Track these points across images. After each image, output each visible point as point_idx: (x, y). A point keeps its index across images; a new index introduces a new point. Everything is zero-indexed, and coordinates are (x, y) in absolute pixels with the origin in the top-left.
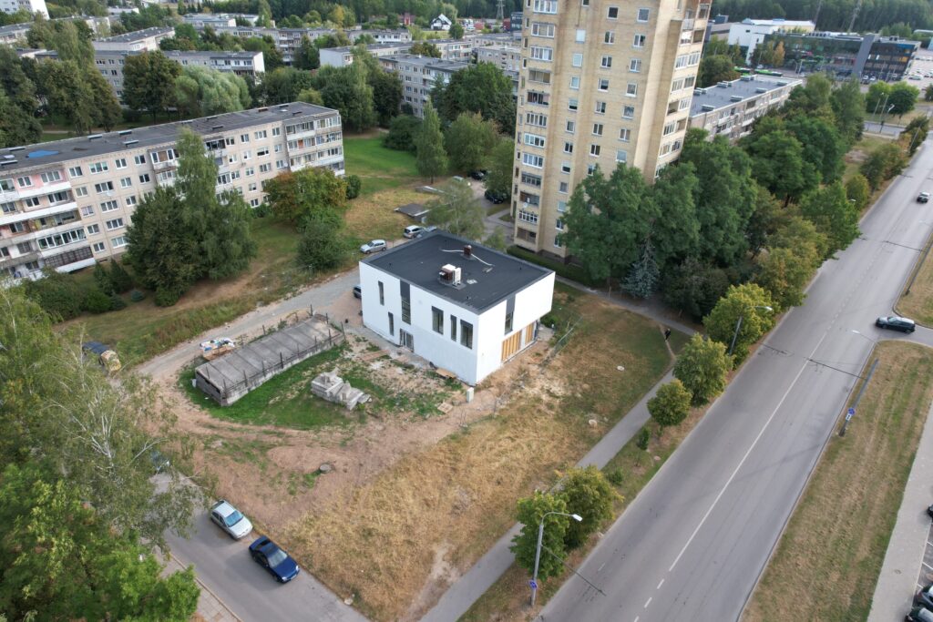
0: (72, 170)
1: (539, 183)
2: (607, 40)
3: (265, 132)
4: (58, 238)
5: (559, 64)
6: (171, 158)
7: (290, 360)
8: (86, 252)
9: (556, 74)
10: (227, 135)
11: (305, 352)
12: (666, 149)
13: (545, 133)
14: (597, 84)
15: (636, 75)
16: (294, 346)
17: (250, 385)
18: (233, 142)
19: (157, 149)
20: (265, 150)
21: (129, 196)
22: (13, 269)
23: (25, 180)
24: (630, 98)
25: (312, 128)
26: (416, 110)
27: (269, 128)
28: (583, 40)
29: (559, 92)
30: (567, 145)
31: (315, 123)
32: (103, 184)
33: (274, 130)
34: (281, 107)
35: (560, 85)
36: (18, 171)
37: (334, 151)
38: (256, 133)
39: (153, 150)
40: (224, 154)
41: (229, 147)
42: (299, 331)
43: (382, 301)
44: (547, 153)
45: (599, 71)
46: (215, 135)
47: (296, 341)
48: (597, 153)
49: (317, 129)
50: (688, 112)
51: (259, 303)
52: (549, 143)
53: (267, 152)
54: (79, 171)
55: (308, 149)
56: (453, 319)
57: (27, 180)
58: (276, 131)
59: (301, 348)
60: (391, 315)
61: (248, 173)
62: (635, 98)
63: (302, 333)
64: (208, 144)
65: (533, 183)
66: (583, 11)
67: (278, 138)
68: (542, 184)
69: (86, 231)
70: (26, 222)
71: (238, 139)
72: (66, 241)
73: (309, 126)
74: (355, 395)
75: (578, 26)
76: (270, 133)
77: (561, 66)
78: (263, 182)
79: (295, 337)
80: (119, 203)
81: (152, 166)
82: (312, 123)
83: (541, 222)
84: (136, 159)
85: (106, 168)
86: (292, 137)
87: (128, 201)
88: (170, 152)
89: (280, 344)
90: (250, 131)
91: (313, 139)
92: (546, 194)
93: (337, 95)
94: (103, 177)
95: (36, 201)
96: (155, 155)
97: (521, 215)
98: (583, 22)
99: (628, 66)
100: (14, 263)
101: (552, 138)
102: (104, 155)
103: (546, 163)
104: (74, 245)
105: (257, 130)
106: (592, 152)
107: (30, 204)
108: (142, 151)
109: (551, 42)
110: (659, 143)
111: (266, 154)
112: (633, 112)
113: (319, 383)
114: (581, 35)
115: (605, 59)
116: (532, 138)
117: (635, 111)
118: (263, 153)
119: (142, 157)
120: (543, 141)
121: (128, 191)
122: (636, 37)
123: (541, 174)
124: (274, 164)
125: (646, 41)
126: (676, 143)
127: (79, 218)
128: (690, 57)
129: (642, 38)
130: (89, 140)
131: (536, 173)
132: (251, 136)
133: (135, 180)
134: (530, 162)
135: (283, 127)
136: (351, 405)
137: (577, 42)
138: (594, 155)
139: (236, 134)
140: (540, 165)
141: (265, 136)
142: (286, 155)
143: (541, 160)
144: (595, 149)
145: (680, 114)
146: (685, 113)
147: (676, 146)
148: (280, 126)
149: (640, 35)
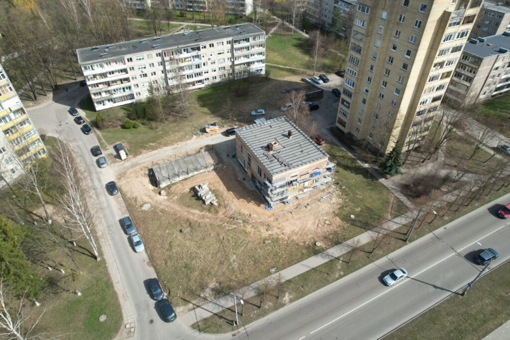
0: (128, 59)
1: (351, 96)
2: (400, 20)
4: (120, 89)
5: (370, 30)
7: (192, 172)
8: (132, 96)
9: (367, 37)
10: (202, 44)
11: (200, 169)
12: (431, 89)
13: (357, 69)
14: (391, 46)
15: (412, 45)
17: (171, 180)
18: (205, 47)
19: (167, 50)
20: (222, 52)
21: (153, 72)
22: (103, 101)
23: (108, 63)
24: (407, 58)
25: (248, 41)
27: (225, 40)
28: (385, 18)
29: (368, 47)
30: (369, 79)
33: (227, 42)
34: (237, 27)
35: (369, 42)
36: (106, 59)
37: (261, 54)
38: (218, 43)
39: (165, 51)
40: (199, 54)
41: (202, 51)
43: (242, 152)
44: (358, 81)
45: (393, 39)
46: (196, 44)
48: (385, 86)
49: (251, 42)
52: (358, 75)
53: (223, 53)
54: (131, 59)
55: (245, 52)
57: (110, 63)
58: (229, 42)
61: (212, 63)
62: (410, 59)
64: (192, 49)
65: (348, 96)
67: (229, 46)
68: (353, 97)
69: (133, 87)
70: (108, 82)
71: (208, 46)
72: (124, 91)
73: (247, 40)
74: (211, 198)
75: (384, 9)
76: (225, 43)
77: (371, 32)
78: (219, 68)
80: (148, 75)
81: (163, 58)
82: (249, 39)
83: (350, 117)
84: (157, 55)
85: (143, 59)
86: (236, 46)
87: (151, 74)
88: (172, 52)
90: (214, 42)
91: (248, 47)
92: (354, 103)
94: (141, 63)
95: (113, 73)
96: (165, 53)
97: (340, 111)
98: (386, 7)
99: (408, 39)
100: (103, 99)
101: (361, 73)
102: (143, 52)
103: (356, 85)
104: (127, 92)
106: (383, 85)
107: (110, 74)
108: (160, 51)
109: (366, 16)
110: (424, 86)
111: (222, 54)
112: (407, 67)
113: (197, 188)
114: (384, 15)
115: (397, 31)
116: (351, 70)
117: (409, 67)
118: (221, 54)
119: (159, 54)
120: (355, 73)
121: (152, 70)
122: (417, 21)
123: (353, 91)
124: (226, 59)
125: (422, 25)
126: (440, 86)
127: (129, 81)
128: (459, 34)
129: (420, 22)
130: (141, 42)
131: (350, 90)
132: (215, 44)
133: (156, 64)
134: (348, 84)
135: (232, 40)
136: (208, 203)
137: (382, 19)
138: (383, 87)
139: (207, 44)
140: (353, 86)
141: (223, 44)
142: (233, 55)
143: (354, 84)
144: (385, 84)
145: (446, 69)
146: (452, 68)
147: (440, 88)
148: (231, 40)
149: (419, 20)
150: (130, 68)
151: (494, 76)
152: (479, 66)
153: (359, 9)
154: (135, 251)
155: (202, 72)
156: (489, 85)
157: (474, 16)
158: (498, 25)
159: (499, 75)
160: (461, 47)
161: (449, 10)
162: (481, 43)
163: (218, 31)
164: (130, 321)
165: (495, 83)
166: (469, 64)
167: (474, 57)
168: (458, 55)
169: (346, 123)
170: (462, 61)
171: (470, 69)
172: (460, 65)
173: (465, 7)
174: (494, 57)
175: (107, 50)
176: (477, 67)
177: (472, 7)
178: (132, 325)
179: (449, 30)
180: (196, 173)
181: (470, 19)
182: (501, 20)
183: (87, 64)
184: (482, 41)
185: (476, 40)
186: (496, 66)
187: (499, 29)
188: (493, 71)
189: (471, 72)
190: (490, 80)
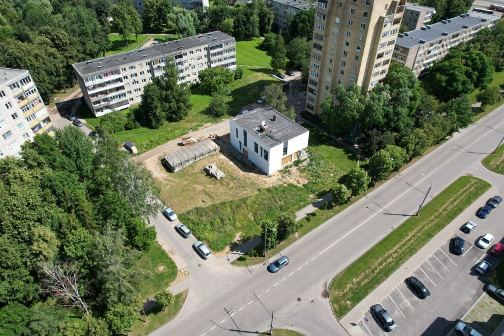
0: (122, 69)
1: (316, 85)
2: (349, 24)
3: (200, 50)
4: (116, 96)
6: (160, 63)
7: (199, 157)
8: (126, 102)
9: (325, 37)
10: (183, 51)
11: (205, 154)
12: (377, 74)
13: (320, 62)
14: (344, 43)
15: (360, 42)
16: (201, 150)
17: (183, 165)
18: (186, 54)
19: (154, 59)
20: (200, 57)
21: (143, 79)
22: (101, 109)
23: (106, 75)
24: (358, 52)
25: (222, 47)
26: (280, 26)
27: (202, 47)
28: (338, 23)
29: (327, 45)
30: (330, 70)
31: (223, 45)
32: (134, 74)
33: (204, 49)
34: (209, 35)
35: (327, 41)
36: (104, 71)
37: (232, 57)
40: (182, 60)
41: (184, 58)
42: (204, 145)
43: (237, 137)
44: (321, 72)
45: (345, 37)
46: (179, 52)
47: (202, 149)
48: (343, 74)
49: (225, 47)
50: (391, 56)
51: (191, 130)
52: (321, 68)
54: (125, 69)
55: (219, 57)
56: (261, 148)
58: (206, 49)
59: (204, 152)
60: (240, 142)
61: (192, 68)
62: (360, 52)
63: (205, 145)
64: (175, 56)
65: (314, 84)
66: (339, 9)
67: (206, 52)
68: (318, 86)
69: (127, 93)
70: (106, 91)
71: (188, 53)
72: (120, 98)
73: (220, 46)
74: (220, 174)
75: (337, 16)
76: (202, 50)
77: (328, 33)
78: (199, 72)
79: (203, 147)
80: (139, 82)
81: (152, 66)
83: (317, 102)
84: (146, 63)
85: (135, 68)
86: (212, 52)
87: (143, 81)
88: (159, 60)
89: (196, 149)
90: (194, 49)
91: (222, 52)
92: (319, 89)
93: (240, 21)
94: (133, 71)
95: (110, 82)
96: (153, 62)
97: (308, 98)
98: (338, 14)
99: (357, 37)
100: (101, 107)
101: (323, 65)
102: (134, 62)
103: (320, 76)
104: (123, 99)
105: (197, 49)
107: (108, 84)
108: (149, 60)
109: (324, 22)
110: (372, 72)
111: (201, 59)
112: (358, 58)
113: (208, 168)
114: (338, 20)
115: (348, 32)
116: (314, 64)
117: (359, 58)
118: (199, 59)
119: (148, 63)
120: (319, 66)
121: (143, 77)
122: (362, 24)
123: (317, 81)
124: (204, 64)
125: (366, 27)
126: (383, 71)
127: (124, 89)
128: (392, 32)
129: (364, 25)
130: (129, 54)
131: (315, 80)
132: (194, 51)
133: (146, 72)
134: (313, 75)
135: (209, 47)
136: (219, 178)
137: (335, 23)
138: (341, 75)
139: (187, 51)
140: (317, 77)
141: (201, 51)
142: (209, 59)
143: (318, 75)
144: (342, 72)
145: (385, 58)
146: (389, 57)
147: (383, 72)
148: (207, 47)
149: (363, 24)
150: (124, 77)
151: (419, 61)
152: (407, 54)
153: (318, 17)
154: (170, 220)
155: (185, 77)
156: (416, 69)
157: (400, 19)
158: (416, 21)
159: (422, 60)
160: (394, 41)
161: (382, 16)
162: (407, 37)
163: (193, 40)
164: (183, 267)
165: (420, 67)
166: (400, 54)
167: (402, 47)
168: (392, 47)
169: (313, 107)
170: (395, 52)
171: (401, 57)
172: (395, 55)
173: (393, 12)
174: (417, 46)
175: (101, 63)
176: (406, 55)
177: (398, 12)
178: (185, 270)
179: (384, 30)
180: (201, 157)
181: (398, 21)
182: (418, 18)
183: (88, 76)
184: (407, 35)
185: (402, 34)
186: (419, 53)
187: (417, 25)
188: (417, 58)
189: (402, 59)
190: (416, 65)
